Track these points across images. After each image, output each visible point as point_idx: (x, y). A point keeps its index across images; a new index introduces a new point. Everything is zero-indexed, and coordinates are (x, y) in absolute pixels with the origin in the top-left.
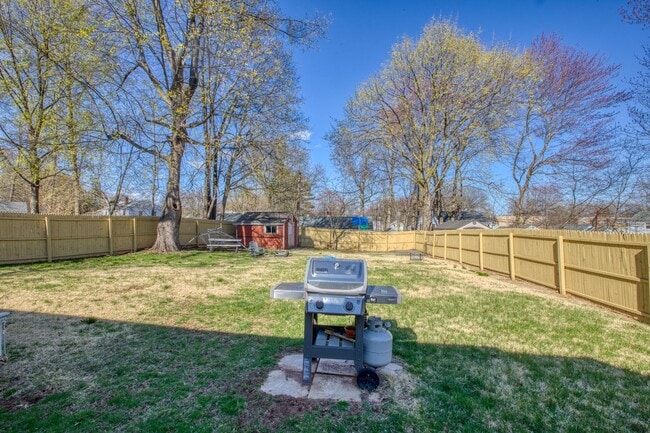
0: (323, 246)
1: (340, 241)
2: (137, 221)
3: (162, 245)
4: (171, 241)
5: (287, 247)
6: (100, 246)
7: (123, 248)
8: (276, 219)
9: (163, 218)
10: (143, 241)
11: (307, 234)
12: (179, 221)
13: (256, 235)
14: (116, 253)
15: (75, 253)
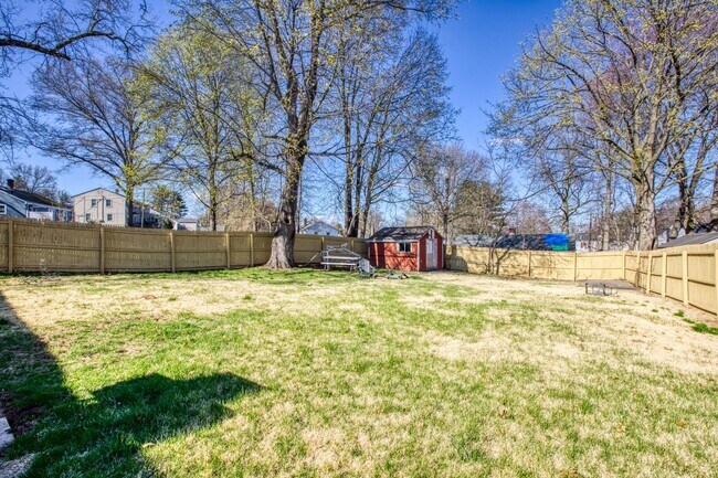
0: (479, 270)
1: (502, 263)
2: (254, 237)
3: (274, 261)
4: (283, 258)
5: (424, 269)
6: (219, 259)
7: (241, 263)
8: (411, 235)
9: (277, 235)
10: (260, 256)
11: (459, 254)
12: (292, 237)
13: (389, 253)
14: (233, 268)
15: (196, 265)
